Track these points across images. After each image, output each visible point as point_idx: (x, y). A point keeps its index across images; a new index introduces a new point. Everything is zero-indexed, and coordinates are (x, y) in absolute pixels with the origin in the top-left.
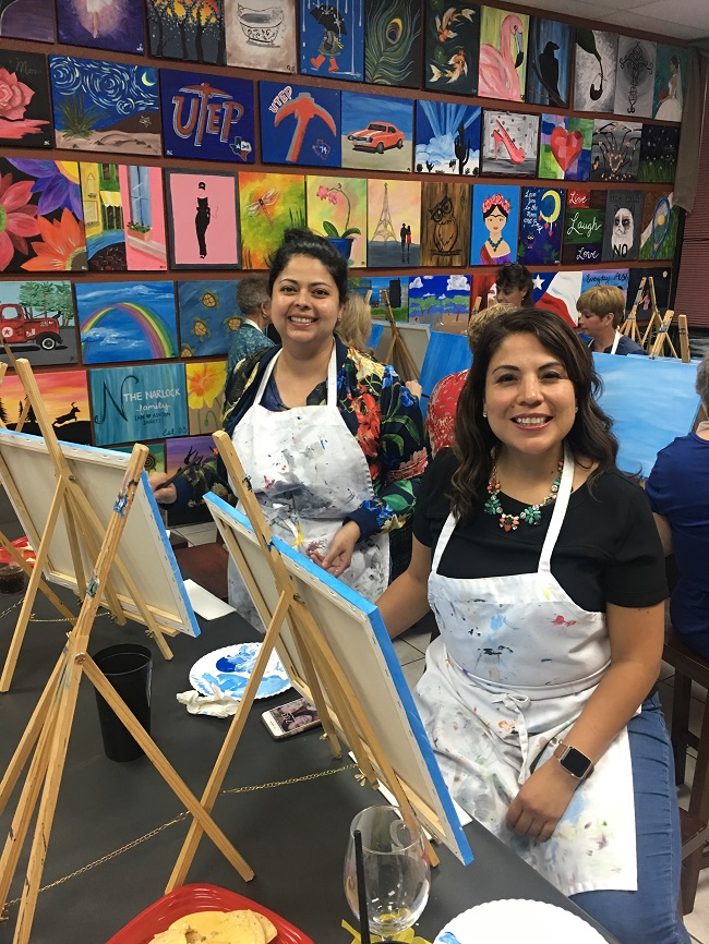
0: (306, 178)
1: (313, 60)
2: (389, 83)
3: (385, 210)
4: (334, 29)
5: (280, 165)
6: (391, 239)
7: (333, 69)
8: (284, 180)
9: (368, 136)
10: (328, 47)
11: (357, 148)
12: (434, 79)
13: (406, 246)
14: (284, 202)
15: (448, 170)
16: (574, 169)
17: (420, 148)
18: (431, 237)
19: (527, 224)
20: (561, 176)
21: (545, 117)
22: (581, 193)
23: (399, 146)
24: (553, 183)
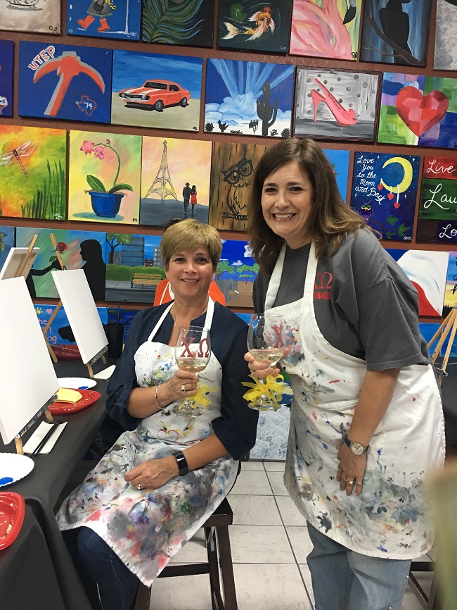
0: (68, 133)
1: (80, 22)
2: (172, 42)
3: (164, 168)
5: (38, 119)
6: (169, 198)
7: (104, 29)
8: (43, 133)
9: (144, 94)
10: (99, 8)
11: (130, 105)
12: (228, 37)
13: (190, 206)
14: (42, 154)
15: (250, 132)
16: (435, 134)
17: (209, 107)
18: (223, 199)
19: (359, 193)
20: (413, 140)
21: (386, 76)
22: (446, 162)
23: (183, 104)
24: (401, 149)
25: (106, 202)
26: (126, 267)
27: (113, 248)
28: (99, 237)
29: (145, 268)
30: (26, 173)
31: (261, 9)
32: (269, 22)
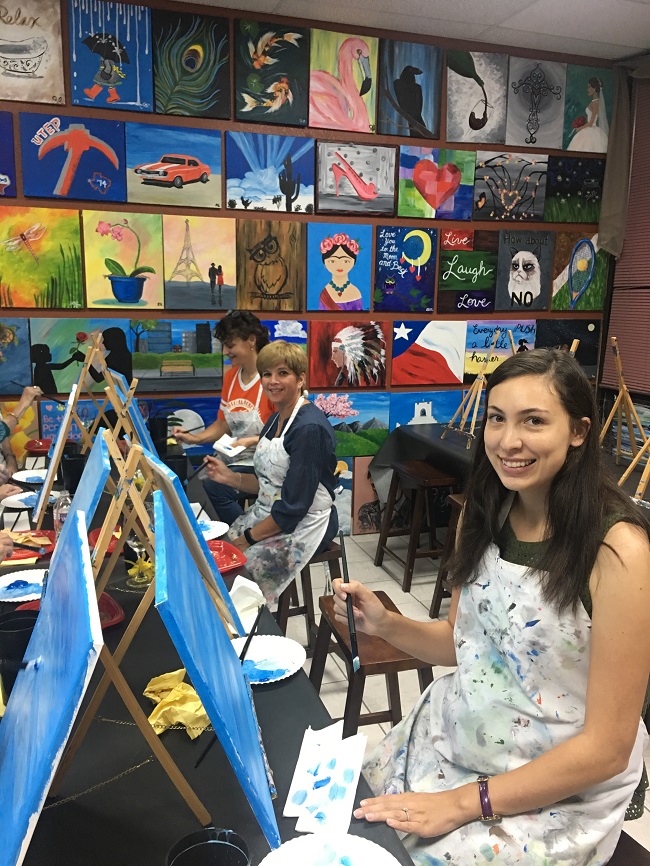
0: (80, 213)
1: (86, 91)
2: (188, 114)
3: (187, 248)
4: (114, 58)
5: (45, 198)
6: (195, 279)
7: (113, 98)
8: (53, 214)
9: (161, 170)
10: (106, 76)
11: (147, 182)
12: (247, 109)
13: (217, 287)
14: (53, 237)
15: (271, 207)
16: (450, 206)
17: (231, 182)
18: (250, 278)
19: (383, 267)
20: (430, 213)
21: (403, 150)
22: (461, 234)
23: (203, 179)
24: (420, 222)
25: (128, 287)
26: (154, 355)
27: (138, 335)
28: (123, 324)
29: (173, 354)
30: (37, 259)
31: (278, 79)
32: (287, 94)
